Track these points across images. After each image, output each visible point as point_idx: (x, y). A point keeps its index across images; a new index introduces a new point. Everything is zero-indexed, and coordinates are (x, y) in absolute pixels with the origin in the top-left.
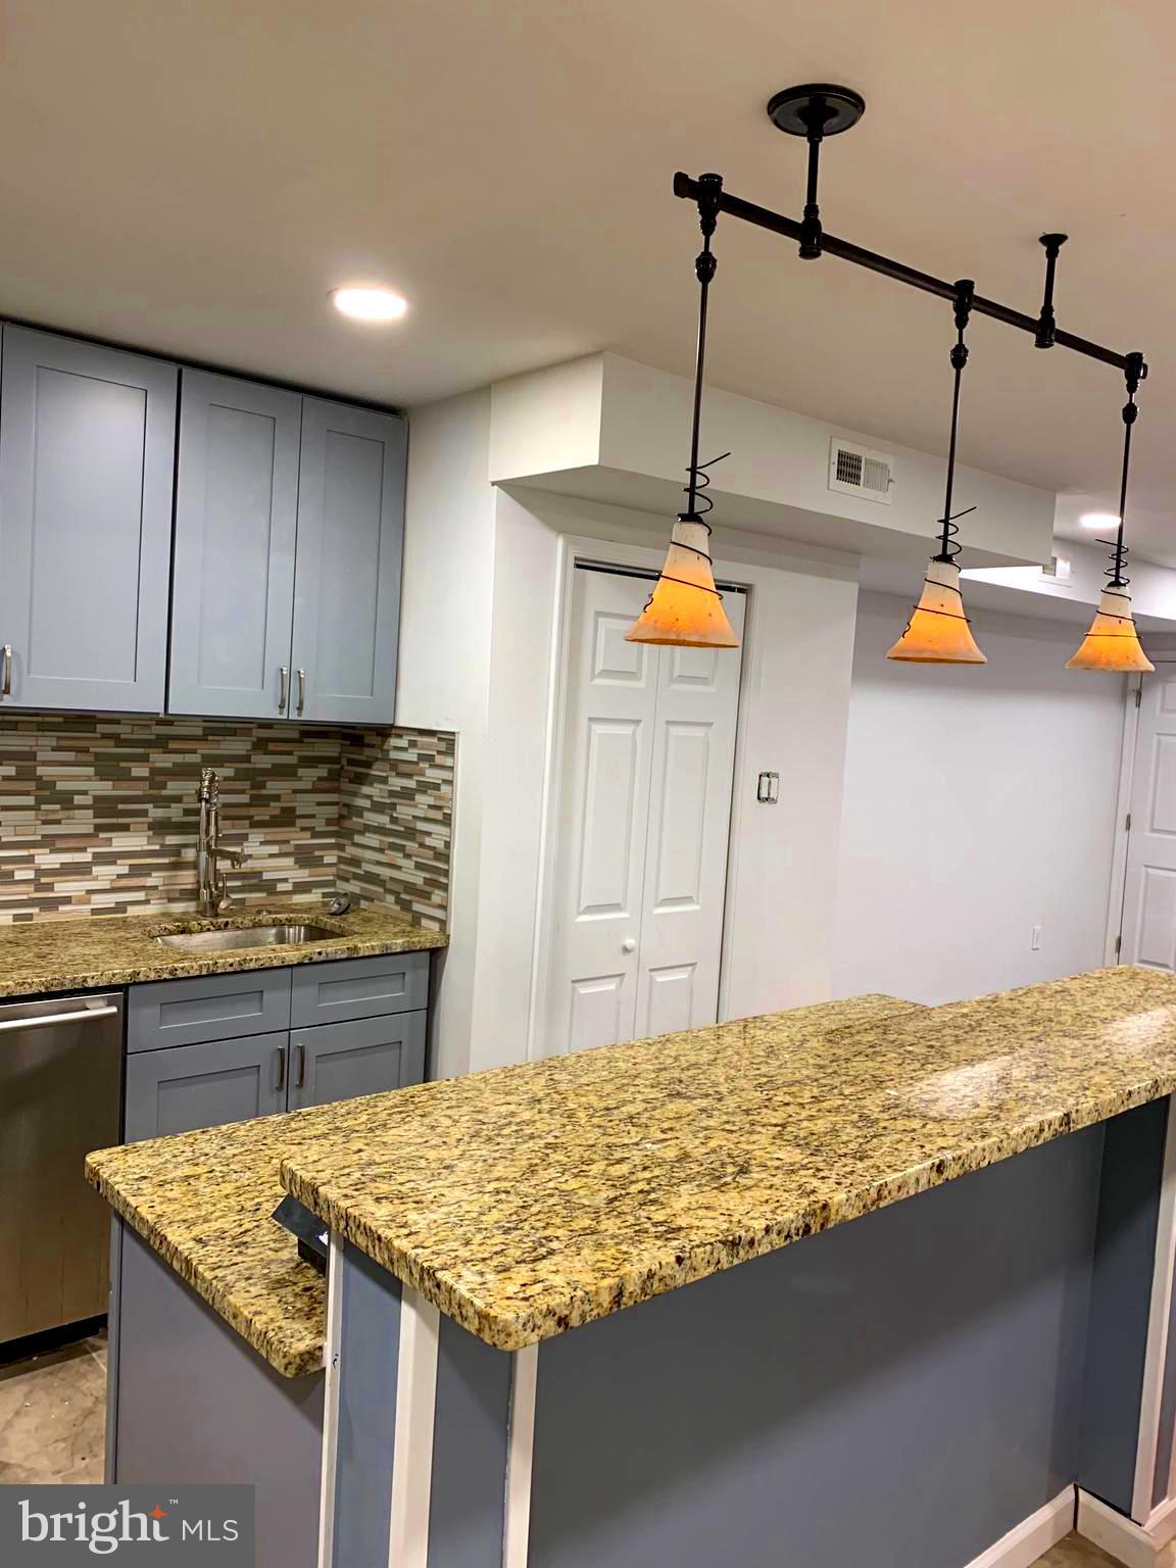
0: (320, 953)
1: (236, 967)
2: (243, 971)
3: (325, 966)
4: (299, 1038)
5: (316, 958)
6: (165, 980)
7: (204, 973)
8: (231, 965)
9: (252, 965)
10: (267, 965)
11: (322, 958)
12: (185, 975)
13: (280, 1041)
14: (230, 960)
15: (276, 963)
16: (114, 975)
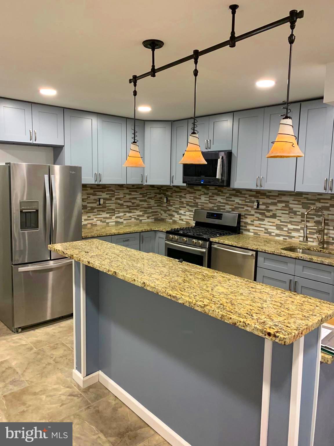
0: (301, 257)
1: (279, 254)
2: (280, 255)
3: (302, 261)
4: (296, 279)
5: (300, 258)
6: (263, 252)
7: (272, 253)
8: (278, 253)
9: (283, 255)
10: (287, 256)
11: (302, 258)
12: (267, 252)
13: (292, 278)
14: (278, 252)
15: (289, 256)
16: (253, 247)
